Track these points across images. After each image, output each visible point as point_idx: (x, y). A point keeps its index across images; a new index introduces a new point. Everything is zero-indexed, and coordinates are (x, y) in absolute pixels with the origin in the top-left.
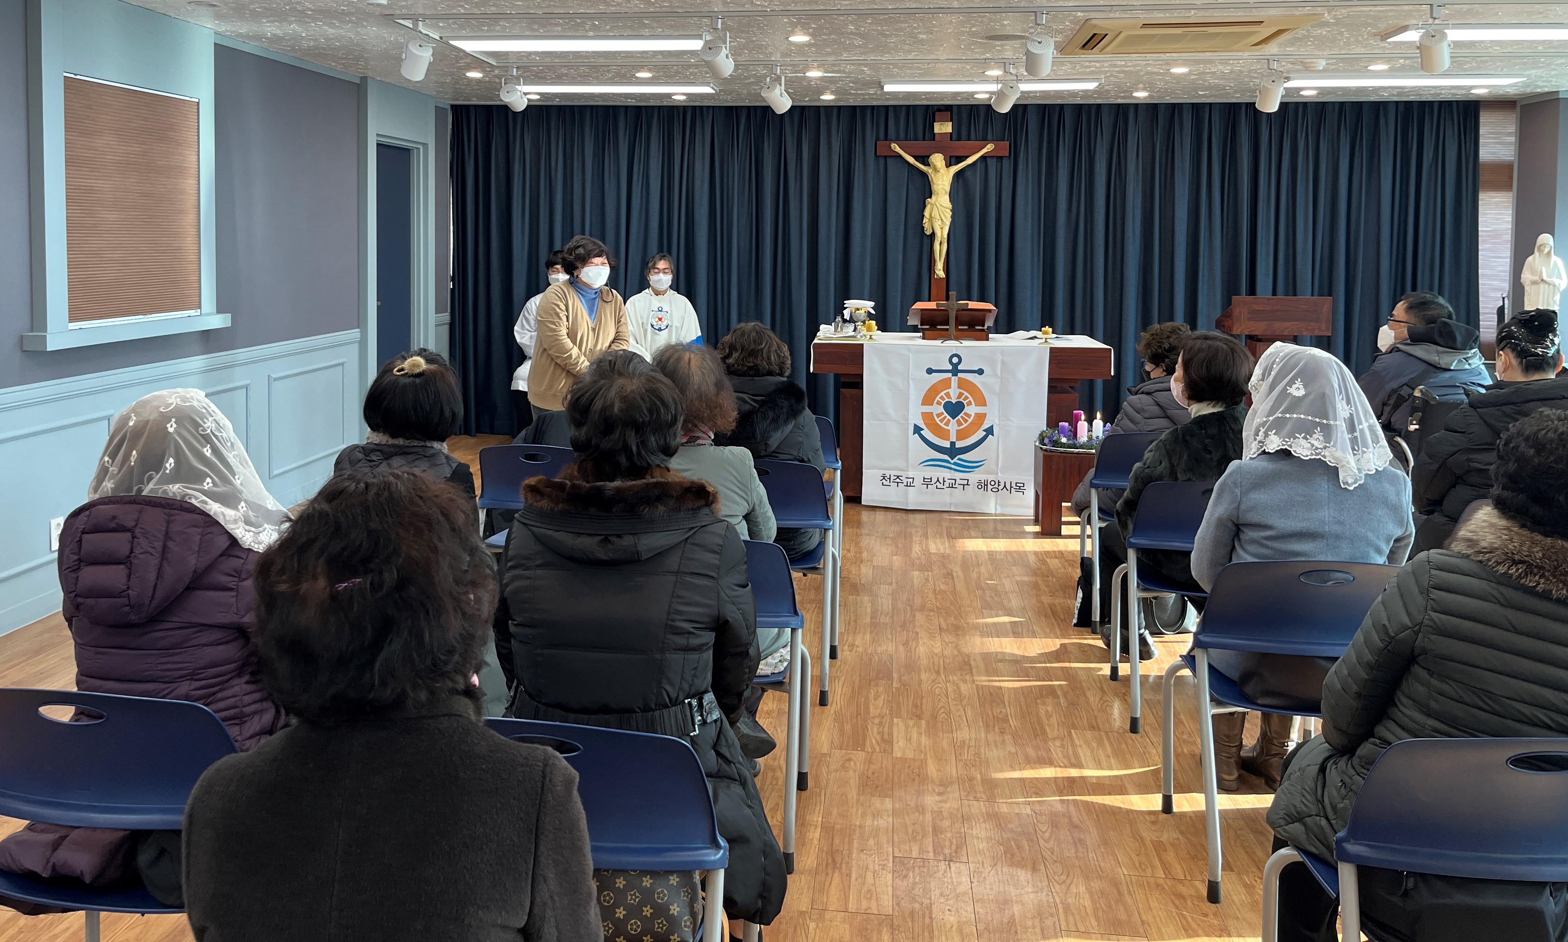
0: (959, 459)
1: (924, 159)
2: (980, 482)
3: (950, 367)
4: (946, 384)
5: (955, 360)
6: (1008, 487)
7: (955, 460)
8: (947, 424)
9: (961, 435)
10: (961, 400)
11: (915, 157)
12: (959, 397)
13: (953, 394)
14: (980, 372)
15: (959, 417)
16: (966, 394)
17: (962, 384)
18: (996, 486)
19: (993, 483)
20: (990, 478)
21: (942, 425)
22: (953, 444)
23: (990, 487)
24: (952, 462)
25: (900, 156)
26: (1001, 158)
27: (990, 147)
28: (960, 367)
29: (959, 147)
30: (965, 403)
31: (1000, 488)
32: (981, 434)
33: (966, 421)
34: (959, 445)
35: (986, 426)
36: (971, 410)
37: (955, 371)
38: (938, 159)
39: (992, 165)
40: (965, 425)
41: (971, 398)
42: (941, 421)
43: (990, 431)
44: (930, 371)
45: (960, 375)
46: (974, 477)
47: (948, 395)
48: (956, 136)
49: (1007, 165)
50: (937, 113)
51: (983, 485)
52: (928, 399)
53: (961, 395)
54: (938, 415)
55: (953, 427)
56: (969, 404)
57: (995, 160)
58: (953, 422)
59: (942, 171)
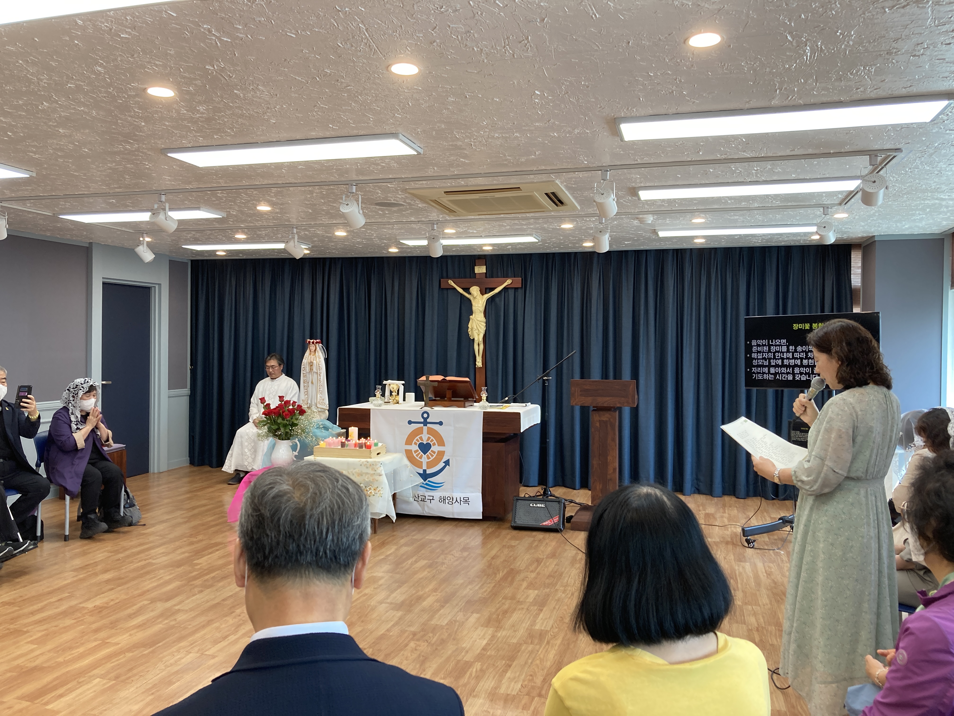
0: (429, 481)
1: (467, 290)
2: (440, 498)
3: (422, 420)
4: (419, 432)
5: (425, 415)
6: (459, 501)
7: (427, 482)
8: (421, 458)
9: (430, 465)
10: (429, 442)
11: (464, 289)
12: (428, 440)
13: (425, 438)
14: (441, 423)
15: (428, 453)
16: (432, 438)
17: (431, 432)
18: (451, 500)
19: (449, 498)
20: (447, 495)
21: (418, 458)
22: (425, 471)
23: (447, 501)
24: (425, 483)
25: (455, 289)
26: (516, 289)
27: (509, 282)
28: (428, 420)
29: (491, 282)
30: (431, 443)
31: (454, 501)
32: (442, 465)
33: (432, 456)
34: (429, 471)
35: (445, 459)
36: (435, 448)
37: (425, 423)
38: (475, 290)
39: (511, 293)
40: (432, 458)
41: (435, 441)
42: (417, 455)
43: (447, 463)
44: (410, 422)
45: (428, 425)
46: (437, 494)
47: (421, 438)
48: (489, 274)
49: (520, 293)
50: (477, 261)
51: (443, 500)
52: (409, 441)
53: (429, 438)
54: (416, 452)
55: (424, 459)
56: (434, 444)
57: (513, 290)
58: (425, 456)
59: (478, 297)
